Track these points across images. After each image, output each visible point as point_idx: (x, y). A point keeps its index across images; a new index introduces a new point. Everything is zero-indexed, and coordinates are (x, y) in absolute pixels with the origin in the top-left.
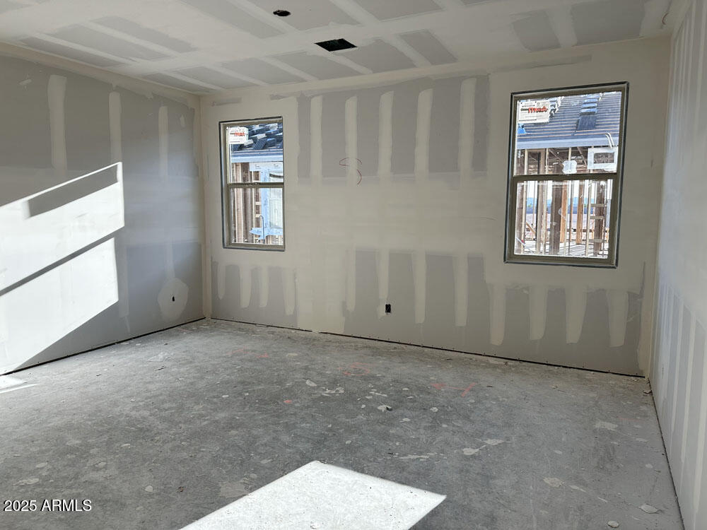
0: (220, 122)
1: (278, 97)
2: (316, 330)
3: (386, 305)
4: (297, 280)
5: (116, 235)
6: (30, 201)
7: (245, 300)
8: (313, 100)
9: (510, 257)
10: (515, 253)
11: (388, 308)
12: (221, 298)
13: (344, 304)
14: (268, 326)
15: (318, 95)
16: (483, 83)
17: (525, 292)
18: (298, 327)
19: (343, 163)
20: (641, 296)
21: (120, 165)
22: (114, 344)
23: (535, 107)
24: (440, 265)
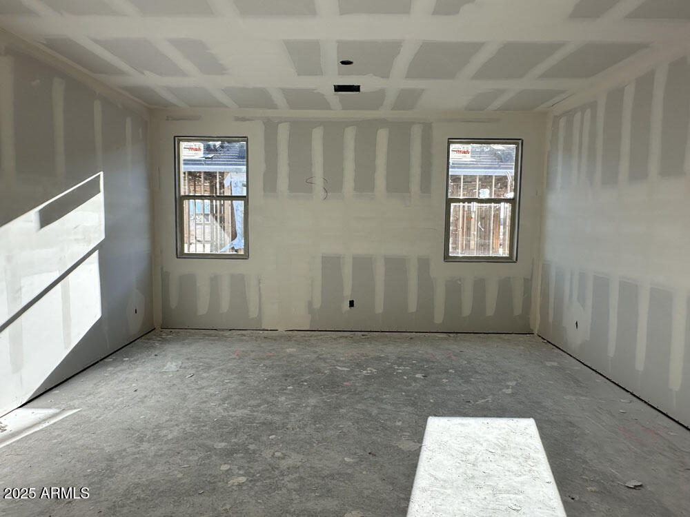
0: (175, 137)
1: (243, 119)
2: (281, 329)
3: (350, 301)
4: (261, 285)
5: (99, 247)
6: (40, 211)
7: (203, 307)
8: (279, 125)
9: (447, 258)
10: (450, 255)
11: (352, 304)
12: (173, 307)
13: (310, 303)
14: (231, 330)
15: (285, 122)
16: (427, 128)
17: (459, 282)
18: (263, 328)
19: (309, 182)
20: (531, 280)
21: (101, 174)
22: (98, 362)
23: (462, 150)
24: (396, 265)
